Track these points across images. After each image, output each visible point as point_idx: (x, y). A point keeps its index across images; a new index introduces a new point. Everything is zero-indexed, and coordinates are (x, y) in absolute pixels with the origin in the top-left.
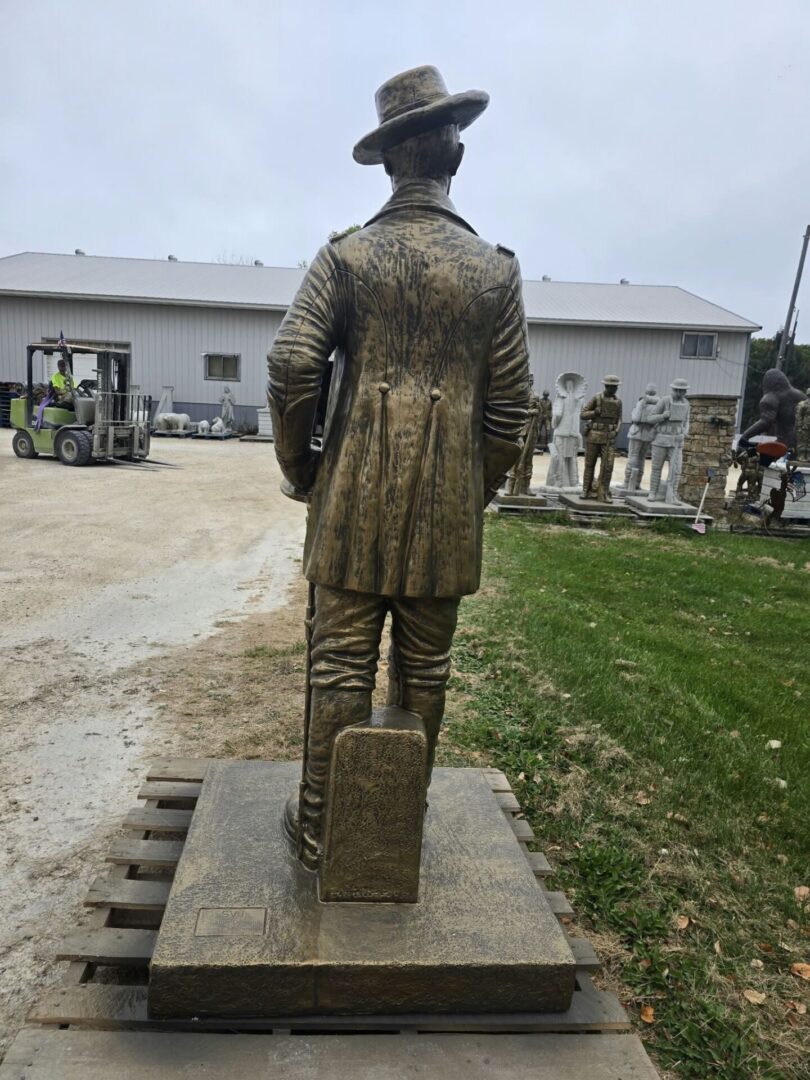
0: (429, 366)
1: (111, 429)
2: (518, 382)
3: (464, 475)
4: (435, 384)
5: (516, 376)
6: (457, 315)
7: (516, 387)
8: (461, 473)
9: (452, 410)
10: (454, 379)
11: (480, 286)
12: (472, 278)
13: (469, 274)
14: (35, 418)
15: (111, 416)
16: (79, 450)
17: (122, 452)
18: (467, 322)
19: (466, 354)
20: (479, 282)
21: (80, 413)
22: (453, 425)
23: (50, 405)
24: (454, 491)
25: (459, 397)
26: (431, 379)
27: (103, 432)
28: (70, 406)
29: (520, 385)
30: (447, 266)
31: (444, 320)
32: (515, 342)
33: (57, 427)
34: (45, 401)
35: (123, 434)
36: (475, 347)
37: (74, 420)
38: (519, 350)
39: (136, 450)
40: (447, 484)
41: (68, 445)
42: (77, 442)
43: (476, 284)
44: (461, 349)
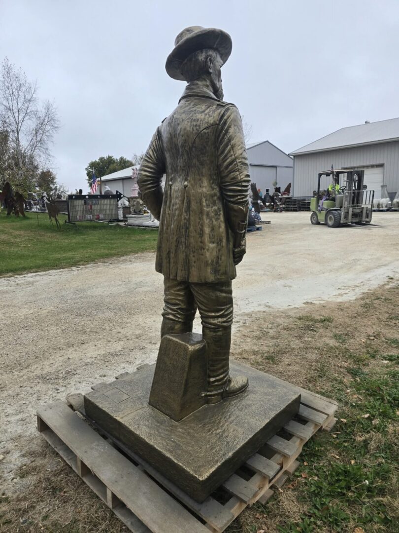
0: (184, 172)
1: (351, 209)
2: (230, 173)
3: (200, 223)
4: (186, 180)
5: (229, 170)
6: (191, 145)
7: (230, 175)
8: (199, 222)
9: (193, 191)
10: (193, 176)
11: (200, 128)
12: (196, 125)
13: (195, 123)
14: (319, 206)
15: (351, 202)
16: (335, 220)
17: (357, 220)
18: (195, 147)
19: (197, 163)
20: (199, 126)
21: (337, 202)
22: (194, 198)
23: (326, 200)
24: (195, 231)
25: (196, 184)
26: (184, 178)
27: (346, 211)
28: (334, 199)
29: (232, 174)
30: (186, 122)
31: (186, 148)
32: (226, 152)
33: (327, 209)
34: (324, 198)
35: (357, 211)
36: (202, 158)
37: (334, 206)
38: (229, 155)
39: (364, 219)
40: (192, 227)
41: (331, 218)
42: (334, 216)
43: (198, 128)
44: (195, 161)
